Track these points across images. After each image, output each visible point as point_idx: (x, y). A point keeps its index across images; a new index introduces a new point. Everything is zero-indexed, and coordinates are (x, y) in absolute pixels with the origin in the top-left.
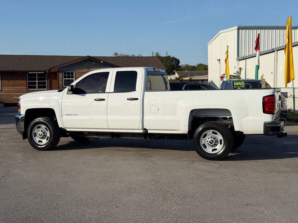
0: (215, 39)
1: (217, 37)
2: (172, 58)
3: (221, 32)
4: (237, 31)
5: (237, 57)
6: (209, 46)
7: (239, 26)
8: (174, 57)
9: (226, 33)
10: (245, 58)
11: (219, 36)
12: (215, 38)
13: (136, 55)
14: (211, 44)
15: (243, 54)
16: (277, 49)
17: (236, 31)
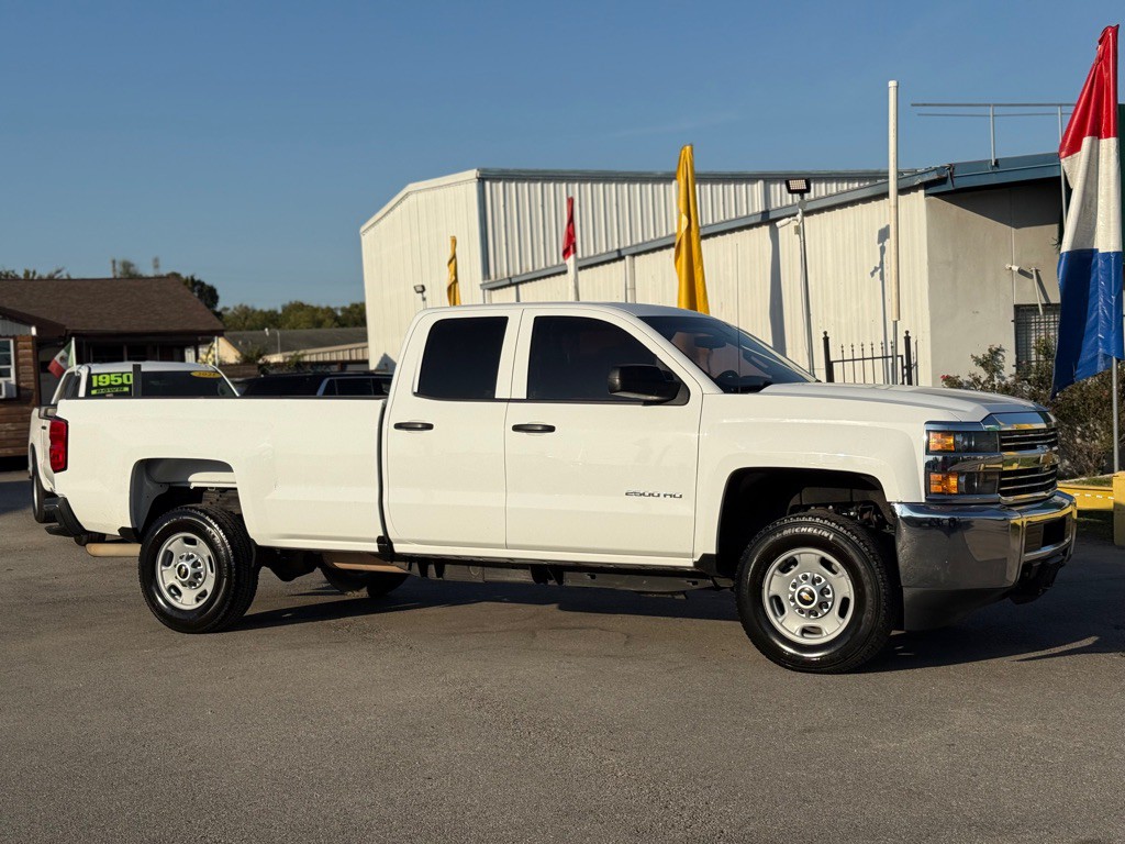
0: (388, 212)
1: (396, 205)
2: (187, 280)
3: (411, 187)
4: (478, 186)
5: (484, 279)
6: (365, 239)
7: (485, 170)
8: (193, 279)
9: (433, 192)
10: (514, 281)
11: (404, 203)
12: (391, 209)
13: (43, 271)
14: (372, 231)
15: (501, 269)
16: (634, 250)
17: (473, 188)
